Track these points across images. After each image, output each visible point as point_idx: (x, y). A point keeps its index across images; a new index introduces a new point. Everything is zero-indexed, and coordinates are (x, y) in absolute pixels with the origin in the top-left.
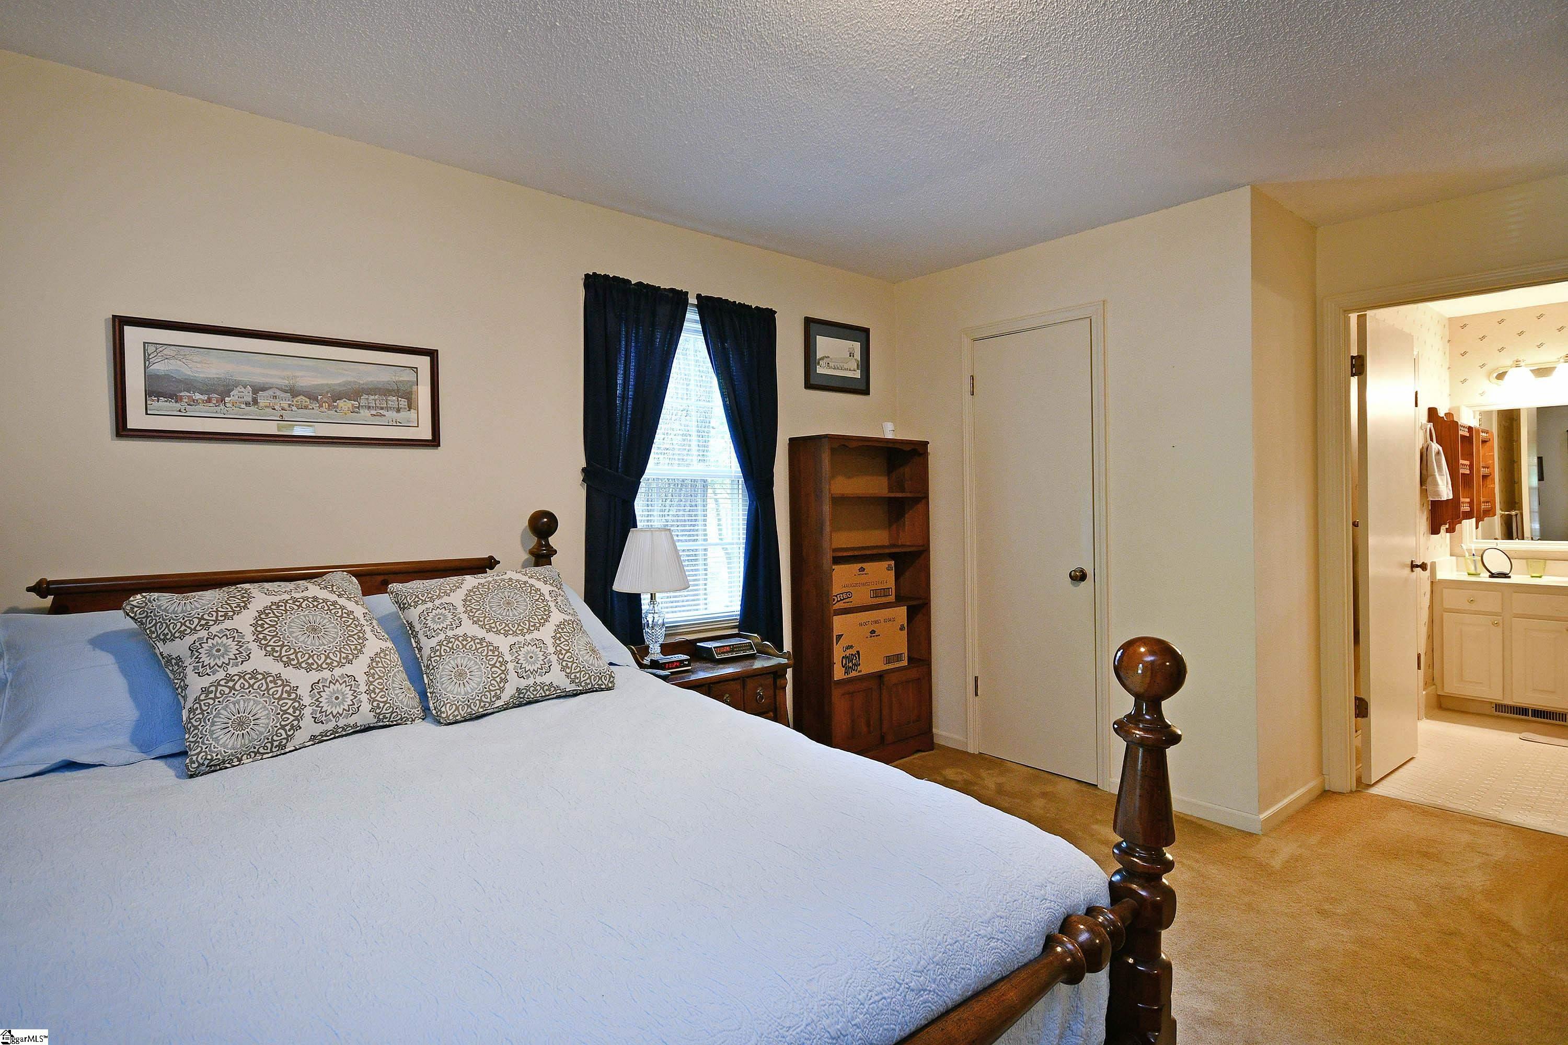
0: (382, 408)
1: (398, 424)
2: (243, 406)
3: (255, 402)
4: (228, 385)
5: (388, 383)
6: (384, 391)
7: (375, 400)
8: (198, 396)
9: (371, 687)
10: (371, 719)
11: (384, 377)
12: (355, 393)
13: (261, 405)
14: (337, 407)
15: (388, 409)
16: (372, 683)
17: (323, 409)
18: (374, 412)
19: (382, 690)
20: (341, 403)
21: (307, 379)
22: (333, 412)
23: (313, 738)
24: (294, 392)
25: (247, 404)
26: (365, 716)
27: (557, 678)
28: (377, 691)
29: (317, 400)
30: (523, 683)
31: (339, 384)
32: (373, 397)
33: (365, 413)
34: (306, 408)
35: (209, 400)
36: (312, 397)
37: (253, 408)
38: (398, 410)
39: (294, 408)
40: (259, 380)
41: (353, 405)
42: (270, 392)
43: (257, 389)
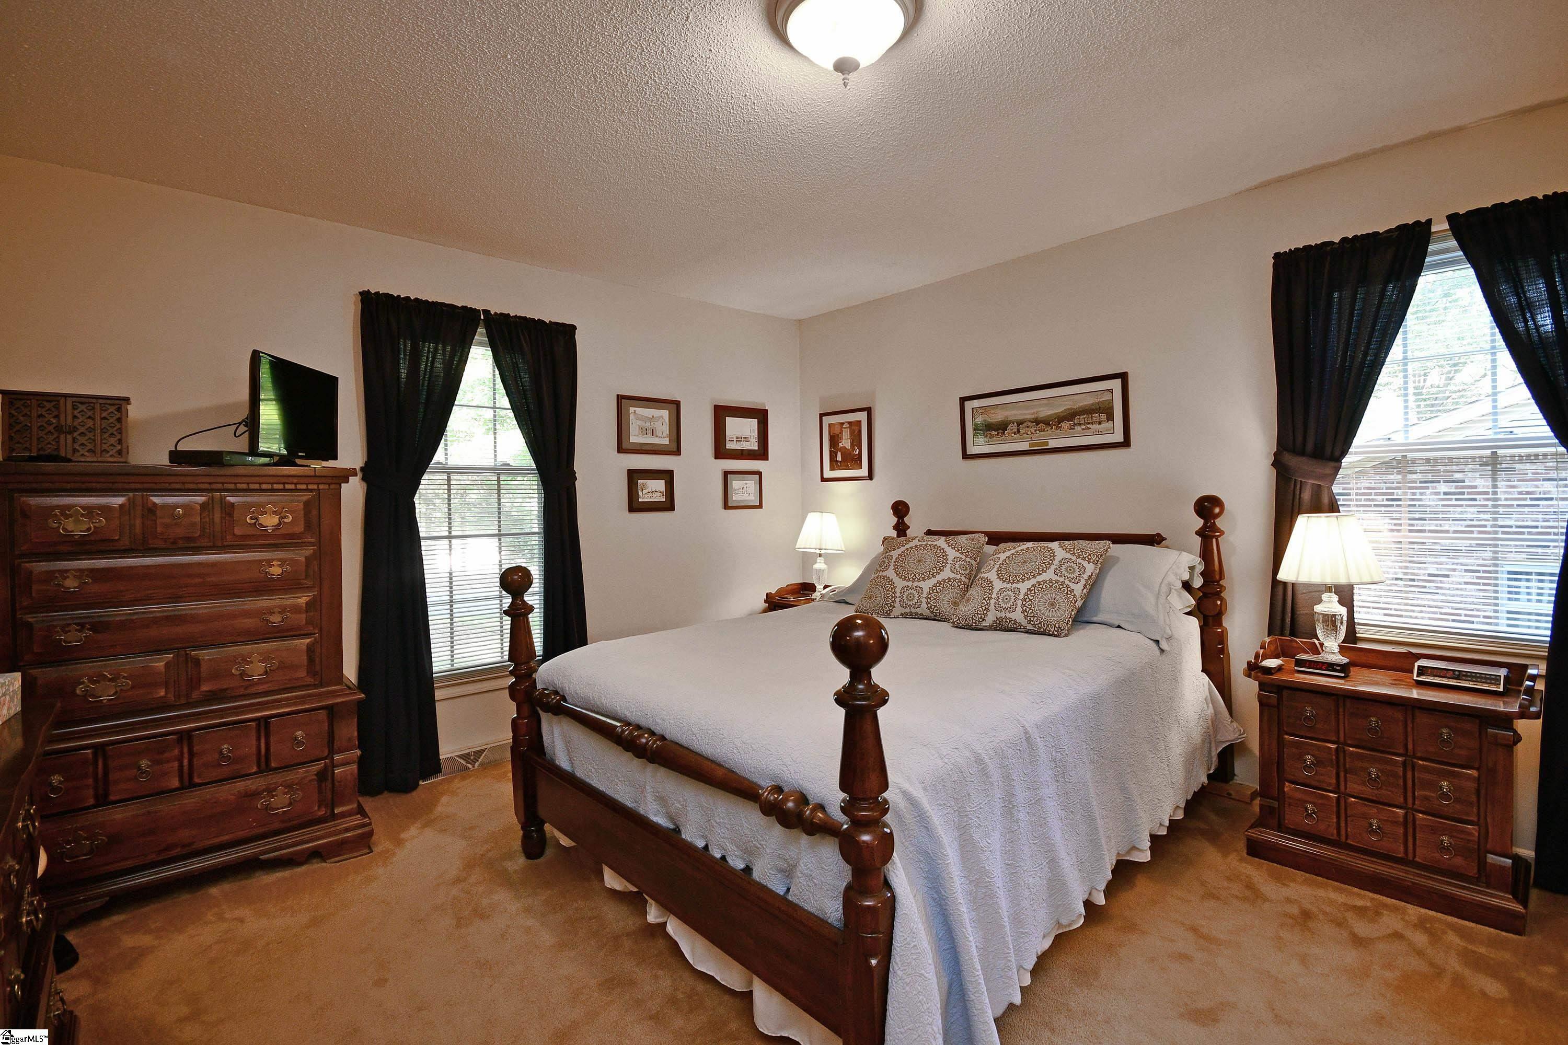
0: (1089, 423)
1: (1100, 433)
2: (1013, 435)
3: (1018, 431)
4: (1006, 424)
5: (1092, 404)
6: (1088, 411)
7: (1084, 418)
8: (993, 433)
9: (929, 596)
10: (927, 613)
11: (1089, 401)
12: (1070, 416)
13: (1021, 432)
14: (1060, 427)
15: (1092, 423)
16: (930, 594)
17: (1053, 430)
18: (1084, 427)
19: (935, 599)
20: (1063, 424)
21: (1045, 412)
22: (1059, 431)
23: (902, 614)
24: (1037, 422)
25: (1015, 433)
26: (924, 609)
27: (1017, 616)
28: (932, 599)
29: (1049, 425)
30: (999, 615)
31: (1062, 412)
32: (1082, 417)
33: (1078, 428)
34: (1044, 430)
35: (998, 434)
36: (1047, 424)
37: (1017, 435)
38: (1100, 423)
39: (1038, 432)
40: (1021, 418)
41: (1070, 424)
42: (1025, 424)
43: (1020, 423)
